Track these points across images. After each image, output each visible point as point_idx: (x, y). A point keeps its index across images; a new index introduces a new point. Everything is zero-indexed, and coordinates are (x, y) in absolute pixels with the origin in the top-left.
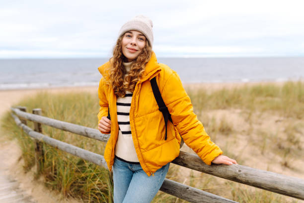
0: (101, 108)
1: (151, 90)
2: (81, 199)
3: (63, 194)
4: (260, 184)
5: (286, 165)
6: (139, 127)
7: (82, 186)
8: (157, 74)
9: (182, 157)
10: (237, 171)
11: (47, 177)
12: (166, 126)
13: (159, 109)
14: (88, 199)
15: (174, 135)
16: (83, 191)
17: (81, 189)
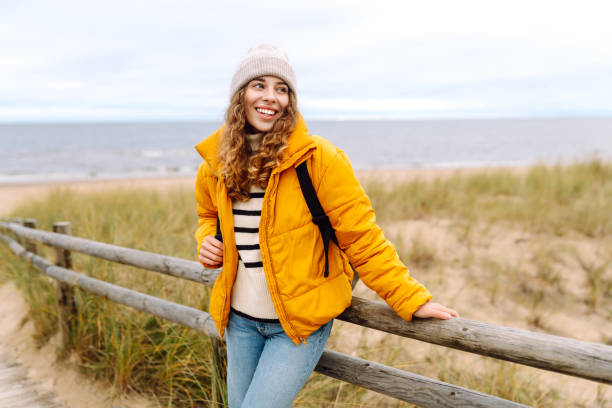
0: (200, 220)
1: (298, 184)
2: (154, 396)
3: (118, 386)
4: (503, 352)
5: (536, 323)
6: (278, 255)
7: (156, 370)
8: (309, 156)
9: (356, 307)
10: (461, 329)
11: (84, 355)
12: (326, 250)
13: (313, 221)
14: (169, 395)
15: (341, 267)
16: (158, 380)
17: (154, 376)
